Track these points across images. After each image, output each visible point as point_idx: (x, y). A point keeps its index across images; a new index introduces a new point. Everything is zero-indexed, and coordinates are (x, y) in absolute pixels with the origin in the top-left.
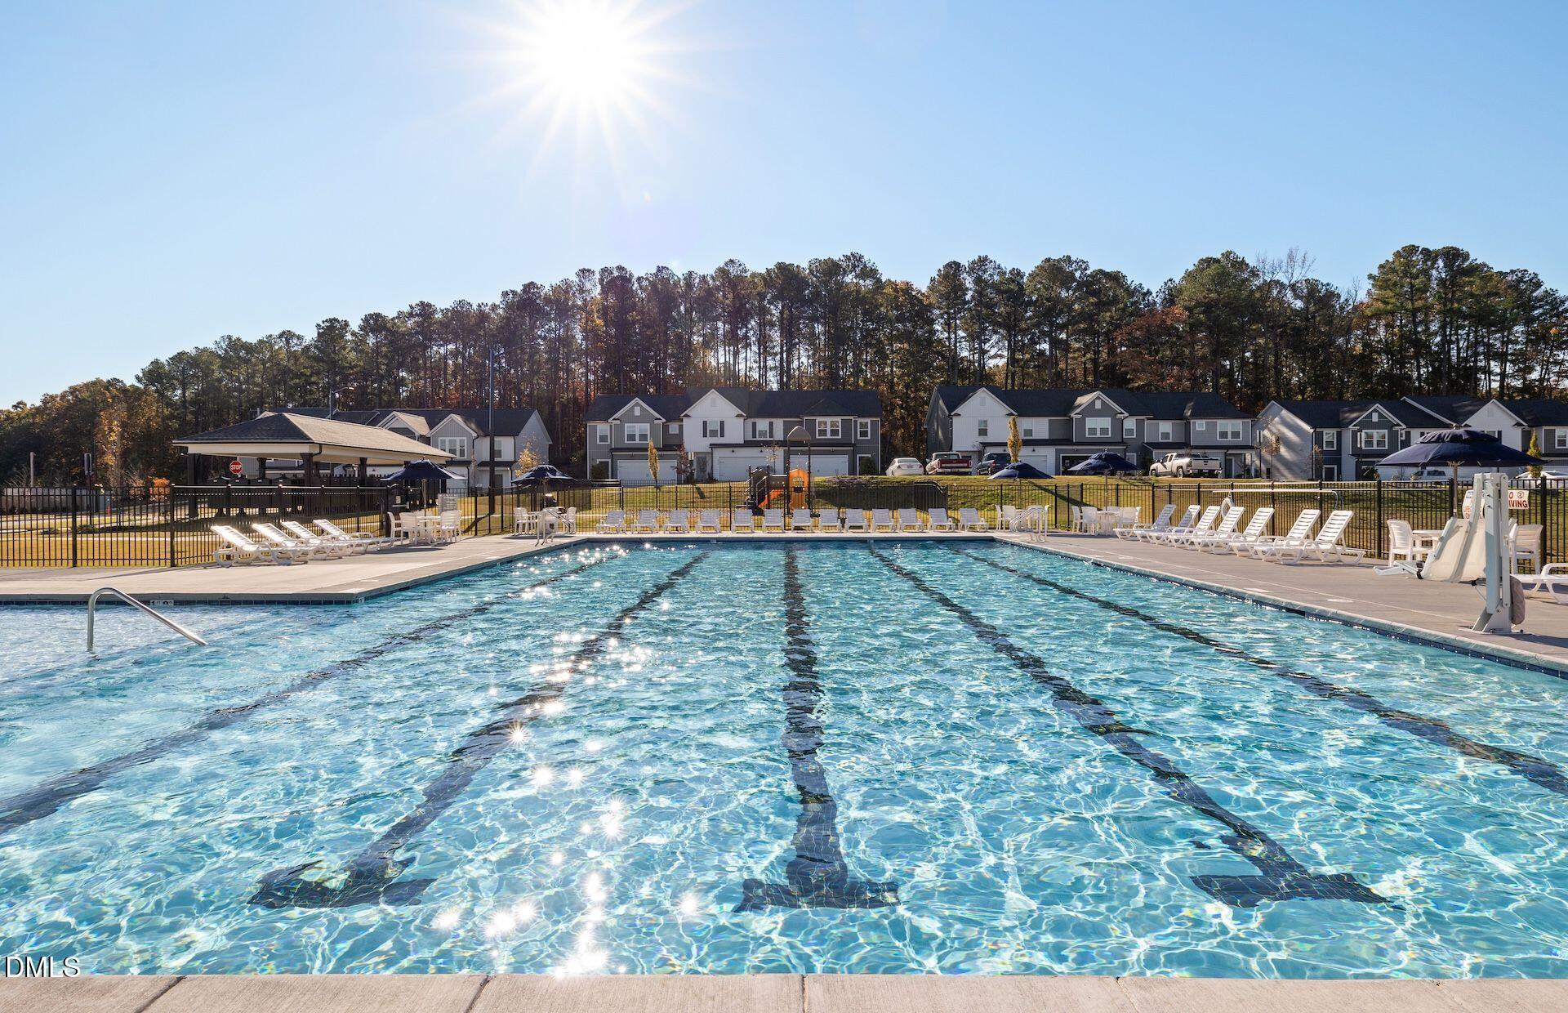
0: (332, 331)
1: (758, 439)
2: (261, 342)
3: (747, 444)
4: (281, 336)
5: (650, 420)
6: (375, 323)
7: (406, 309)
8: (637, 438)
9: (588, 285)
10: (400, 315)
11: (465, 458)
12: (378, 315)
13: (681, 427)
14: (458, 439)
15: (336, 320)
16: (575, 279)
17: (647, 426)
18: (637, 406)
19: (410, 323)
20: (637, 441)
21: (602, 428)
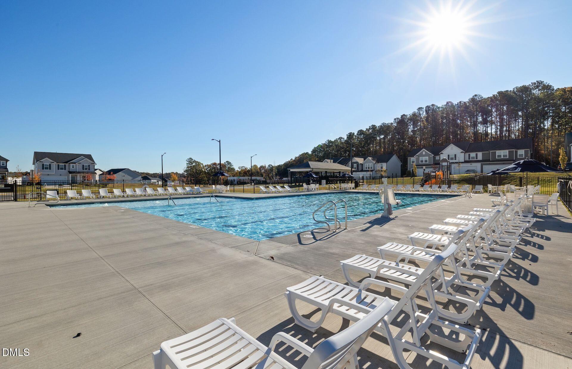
0: (351, 136)
1: (471, 160)
2: (335, 140)
3: (466, 162)
4: (339, 139)
5: (429, 155)
6: (361, 132)
7: (368, 128)
8: (424, 161)
9: (421, 112)
10: (367, 129)
11: (372, 169)
12: (361, 130)
13: (440, 157)
14: (370, 164)
15: (351, 133)
16: (417, 111)
17: (427, 158)
18: (424, 151)
19: (371, 131)
20: (424, 162)
21: (413, 159)
